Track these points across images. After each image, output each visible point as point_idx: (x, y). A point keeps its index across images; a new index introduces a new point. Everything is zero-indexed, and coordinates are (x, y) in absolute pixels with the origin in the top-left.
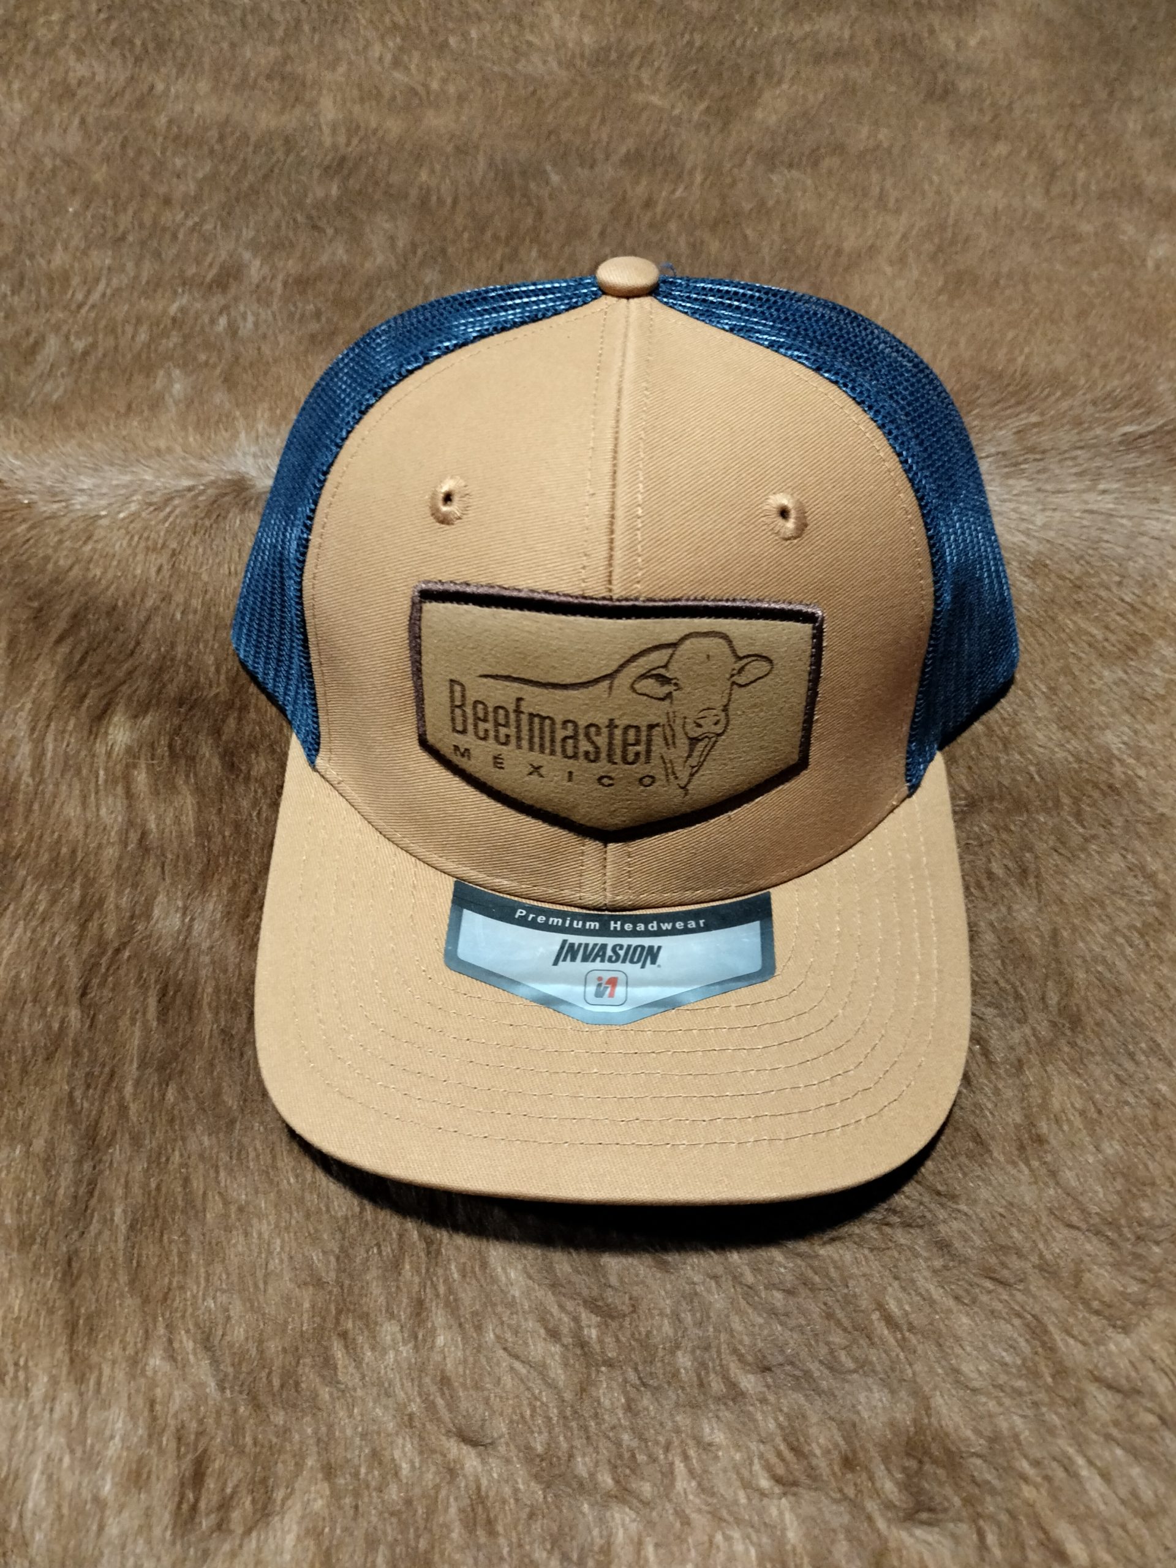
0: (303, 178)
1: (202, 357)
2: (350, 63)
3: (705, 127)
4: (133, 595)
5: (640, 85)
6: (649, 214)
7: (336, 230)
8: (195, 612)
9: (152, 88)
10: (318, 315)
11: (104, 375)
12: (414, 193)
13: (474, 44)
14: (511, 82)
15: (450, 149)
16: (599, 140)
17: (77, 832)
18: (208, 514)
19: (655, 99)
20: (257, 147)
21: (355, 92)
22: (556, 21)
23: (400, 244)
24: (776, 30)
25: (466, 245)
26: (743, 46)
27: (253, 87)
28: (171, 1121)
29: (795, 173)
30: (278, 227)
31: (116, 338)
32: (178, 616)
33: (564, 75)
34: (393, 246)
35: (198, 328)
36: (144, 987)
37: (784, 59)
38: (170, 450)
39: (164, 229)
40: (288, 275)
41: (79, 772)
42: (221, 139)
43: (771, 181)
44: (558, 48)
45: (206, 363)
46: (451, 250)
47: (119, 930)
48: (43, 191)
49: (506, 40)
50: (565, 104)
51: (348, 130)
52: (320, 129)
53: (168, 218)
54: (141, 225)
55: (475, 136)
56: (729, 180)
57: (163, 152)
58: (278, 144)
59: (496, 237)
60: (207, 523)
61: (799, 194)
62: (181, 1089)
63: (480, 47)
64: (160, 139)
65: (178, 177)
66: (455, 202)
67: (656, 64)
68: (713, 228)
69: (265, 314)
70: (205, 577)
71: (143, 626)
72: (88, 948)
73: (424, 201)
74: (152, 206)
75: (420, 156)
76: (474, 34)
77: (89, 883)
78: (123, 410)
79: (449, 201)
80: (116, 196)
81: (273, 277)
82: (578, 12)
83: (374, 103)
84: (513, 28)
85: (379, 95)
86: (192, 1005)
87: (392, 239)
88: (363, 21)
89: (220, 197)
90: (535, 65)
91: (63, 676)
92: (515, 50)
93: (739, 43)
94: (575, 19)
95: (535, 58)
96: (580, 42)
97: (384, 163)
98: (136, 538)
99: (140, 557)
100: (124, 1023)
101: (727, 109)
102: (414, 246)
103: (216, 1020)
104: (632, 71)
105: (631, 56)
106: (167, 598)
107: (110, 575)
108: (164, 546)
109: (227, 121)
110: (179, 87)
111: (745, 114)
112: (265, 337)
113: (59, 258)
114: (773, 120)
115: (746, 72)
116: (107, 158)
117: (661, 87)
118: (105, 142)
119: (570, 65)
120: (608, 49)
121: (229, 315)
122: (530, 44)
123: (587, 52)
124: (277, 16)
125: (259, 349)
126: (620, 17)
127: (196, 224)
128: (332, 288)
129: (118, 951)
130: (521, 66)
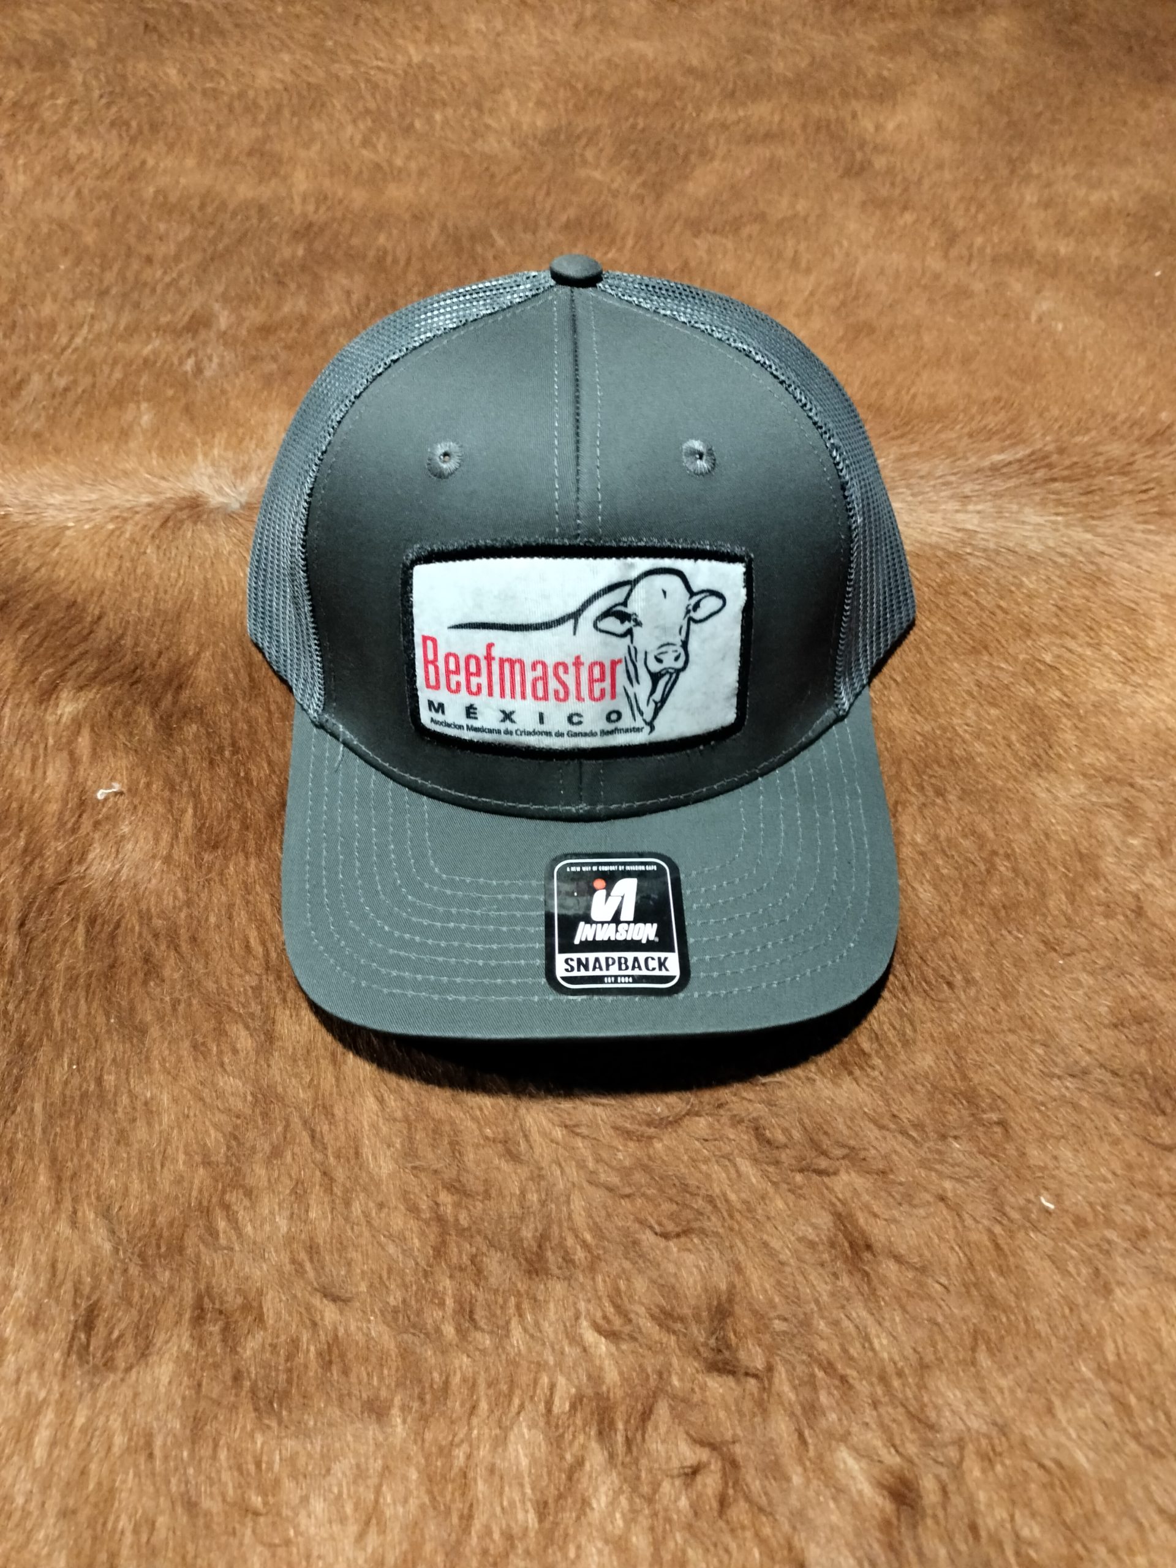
0: (273, 241)
1: (170, 392)
2: (323, 143)
3: (638, 198)
4: (92, 593)
5: (584, 162)
7: (299, 286)
9: (143, 163)
12: (371, 253)
13: (438, 127)
14: (468, 159)
15: (407, 216)
16: (544, 209)
17: (25, 790)
19: (597, 175)
20: (234, 214)
21: (326, 168)
23: (355, 297)
24: (712, 115)
26: (682, 127)
27: (236, 162)
29: (717, 238)
30: (247, 282)
31: (95, 377)
33: (517, 154)
34: (348, 300)
35: (167, 368)
37: (717, 140)
39: (145, 284)
40: (253, 323)
41: (30, 738)
42: (202, 207)
43: (695, 246)
44: (512, 130)
45: (173, 398)
48: (38, 251)
49: (466, 123)
50: (516, 179)
51: (317, 200)
52: (292, 198)
53: (148, 274)
54: (124, 279)
55: (432, 204)
56: (658, 244)
57: (149, 218)
58: (253, 212)
61: (720, 256)
63: (443, 128)
64: (147, 207)
65: (161, 239)
66: (408, 261)
67: (601, 145)
69: (230, 356)
71: (98, 619)
72: (28, 886)
73: (380, 260)
74: (135, 265)
75: (380, 222)
76: (438, 117)
77: (33, 832)
78: (96, 436)
79: (403, 261)
80: (104, 256)
81: (240, 325)
82: (534, 99)
83: (343, 177)
84: (474, 113)
85: (347, 169)
87: (348, 293)
88: (338, 107)
89: (197, 257)
90: (490, 144)
91: (21, 657)
92: (474, 131)
93: (678, 126)
94: (531, 104)
95: (492, 138)
96: (533, 125)
97: (347, 228)
101: (662, 184)
102: (368, 300)
104: (578, 150)
105: (579, 137)
107: (72, 576)
109: (208, 192)
110: (168, 162)
111: (677, 187)
112: (228, 376)
113: (48, 309)
114: (702, 192)
115: (682, 151)
116: (98, 224)
117: (603, 163)
118: (97, 210)
120: (558, 131)
121: (196, 356)
122: (488, 127)
123: (539, 135)
124: (262, 102)
125: (222, 386)
127: (174, 279)
128: (291, 335)
130: (479, 145)
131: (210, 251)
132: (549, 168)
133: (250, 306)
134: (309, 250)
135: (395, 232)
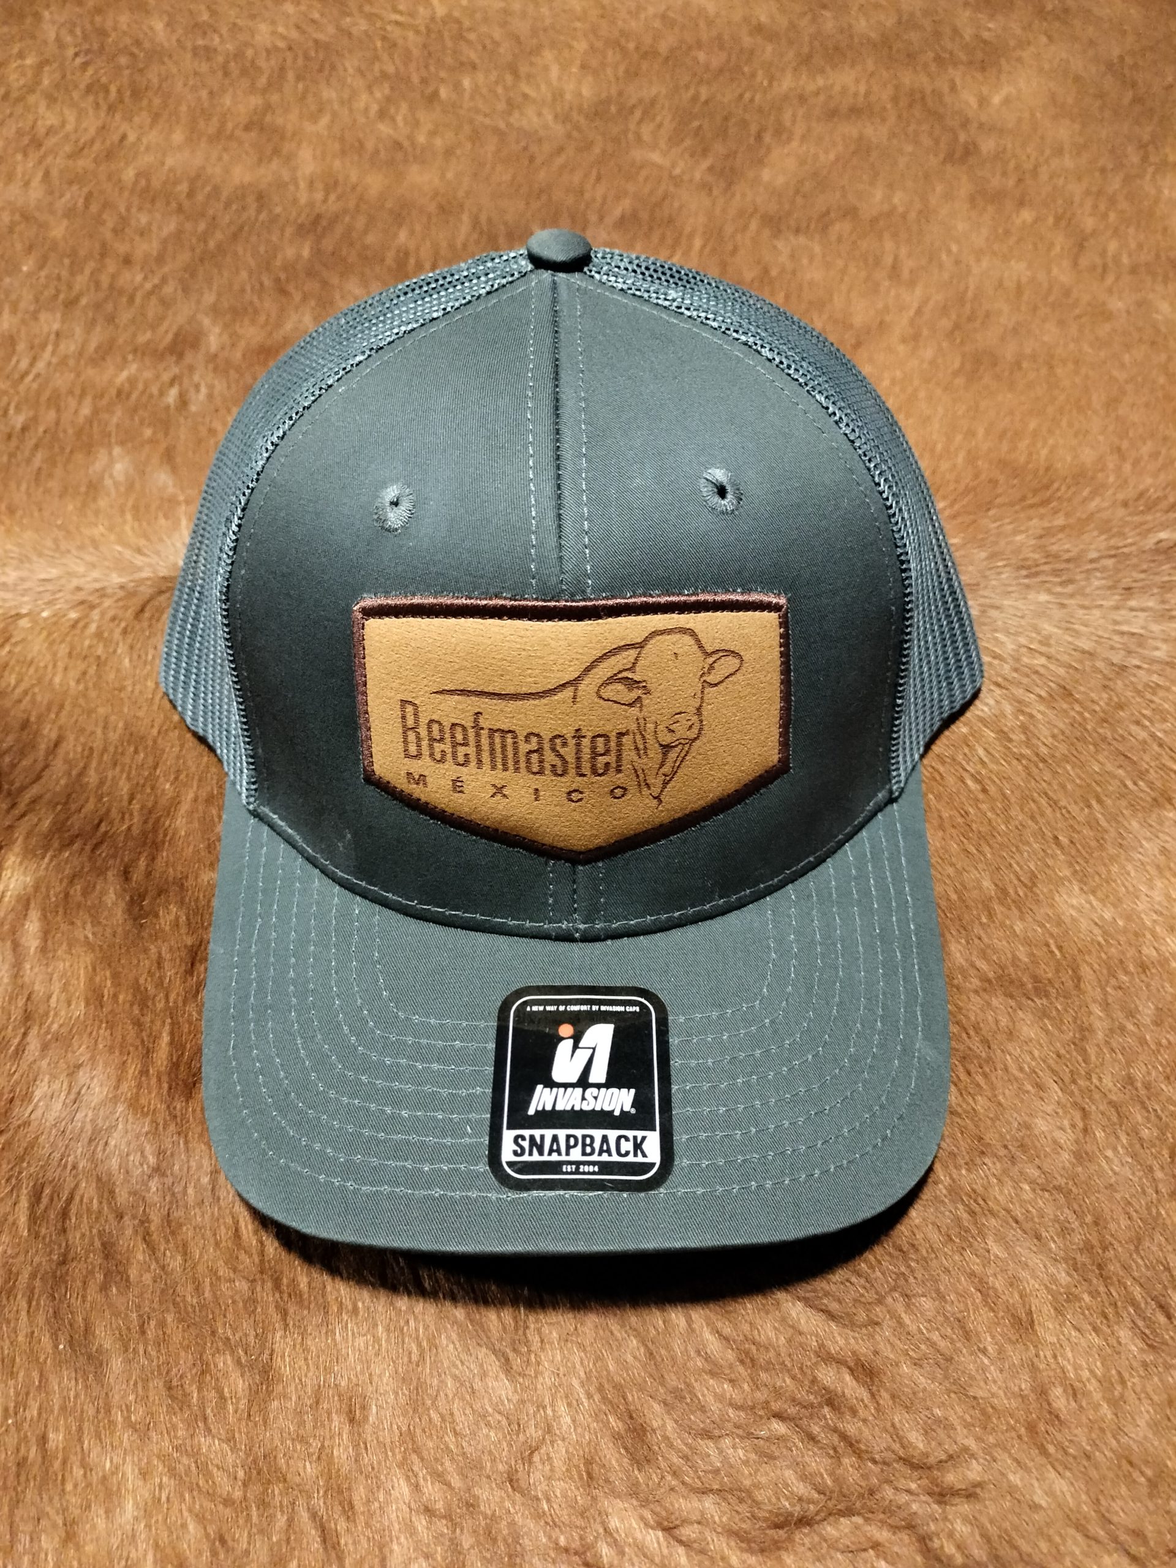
131: (198, 251)
132: (597, 150)
133: (246, 322)
135: (418, 228)
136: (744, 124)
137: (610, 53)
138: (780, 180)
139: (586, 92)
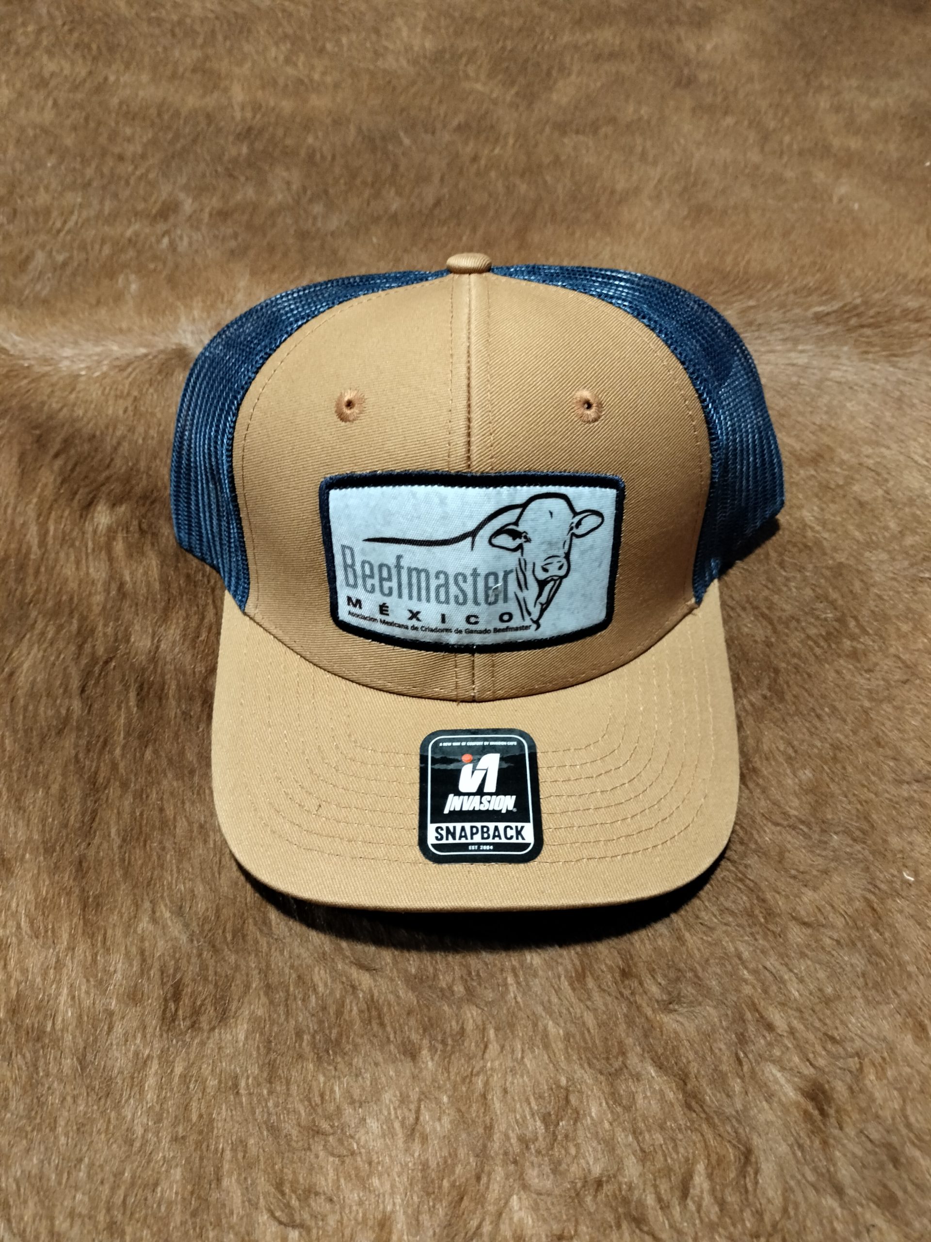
0: (222, 142)
1: (152, 266)
2: (254, 62)
3: (514, 105)
4: (107, 427)
5: (467, 77)
6: (476, 166)
7: (247, 179)
8: (153, 438)
9: (106, 79)
10: (235, 236)
11: (79, 279)
12: (303, 153)
13: (345, 49)
14: (372, 74)
15: (329, 121)
16: (439, 115)
17: (73, 585)
18: (160, 372)
20: (186, 121)
21: (258, 82)
22: (405, 33)
23: (294, 187)
24: (566, 38)
25: (343, 188)
26: (543, 48)
27: (182, 78)
28: (149, 772)
29: (580, 137)
30: (204, 175)
31: (87, 253)
32: (140, 441)
33: (412, 70)
34: (289, 189)
35: (147, 246)
36: (127, 688)
37: (572, 58)
38: (130, 330)
39: (120, 178)
40: (213, 208)
41: (73, 545)
42: (160, 115)
43: (563, 143)
44: (406, 51)
45: (155, 270)
46: (331, 191)
47: (105, 650)
48: (27, 151)
49: (368, 45)
50: (413, 90)
51: (253, 109)
52: (233, 108)
53: (121, 170)
54: (102, 174)
55: (348, 111)
56: (533, 143)
57: (117, 124)
58: (202, 119)
59: (364, 183)
60: (159, 378)
61: (584, 152)
62: (155, 752)
63: (349, 50)
64: (114, 115)
65: (129, 141)
66: (334, 157)
67: (479, 62)
68: (522, 176)
69: (197, 236)
70: (159, 415)
71: (115, 449)
72: (84, 661)
73: (311, 156)
74: (110, 162)
75: (308, 125)
76: (344, 40)
77: (83, 619)
78: (94, 302)
79: (329, 158)
80: (83, 155)
81: (202, 210)
82: (421, 25)
83: (272, 90)
84: (374, 37)
85: (275, 83)
86: (161, 697)
87: (288, 183)
88: (262, 33)
89: (160, 155)
90: (389, 63)
91: (59, 480)
92: (376, 52)
93: (539, 47)
94: (419, 30)
95: (390, 58)
96: (423, 47)
97: (280, 132)
98: (108, 388)
99: (110, 402)
100: (112, 709)
101: (532, 94)
102: (305, 189)
103: (179, 706)
104: (461, 67)
105: (461, 56)
106: (132, 429)
107: (90, 414)
108: (128, 394)
109: (163, 102)
110: (127, 78)
111: (544, 97)
112: (197, 251)
113: (42, 199)
115: (545, 67)
117: (483, 77)
119: (415, 62)
120: (443, 51)
121: (170, 236)
122: (386, 48)
123: (428, 55)
125: (193, 260)
126: (451, 30)
127: (143, 174)
128: (245, 217)
129: (106, 662)
130: (379, 63)
131: (170, 150)
132: (439, 82)
133: (209, 195)
134: (252, 150)
135: (320, 134)
136: (538, 64)
137: (442, 19)
138: (564, 101)
139: (428, 45)
